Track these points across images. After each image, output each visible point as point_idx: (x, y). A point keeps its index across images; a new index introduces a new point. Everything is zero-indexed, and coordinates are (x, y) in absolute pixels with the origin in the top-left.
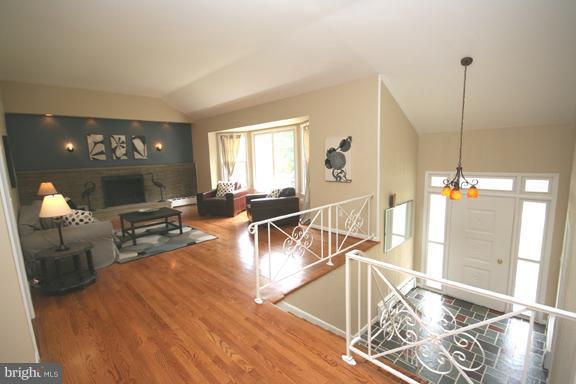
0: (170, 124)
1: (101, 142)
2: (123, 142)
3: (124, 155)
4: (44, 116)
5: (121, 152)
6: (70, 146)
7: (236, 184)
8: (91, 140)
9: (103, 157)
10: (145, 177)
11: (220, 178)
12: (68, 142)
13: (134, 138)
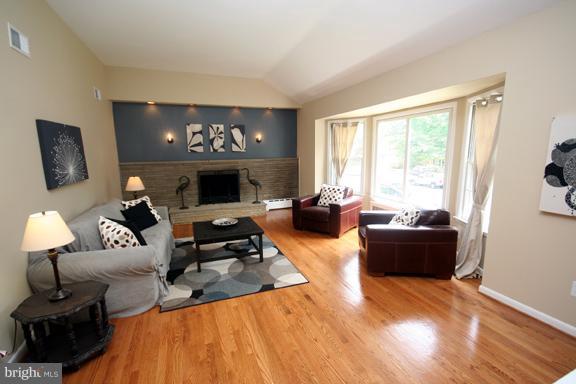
0: (273, 110)
1: (200, 132)
2: (221, 133)
3: (222, 147)
4: (146, 104)
5: (218, 144)
6: (170, 136)
7: (346, 190)
8: (190, 130)
9: (200, 149)
10: (241, 172)
11: (325, 181)
12: (167, 131)
13: (233, 128)
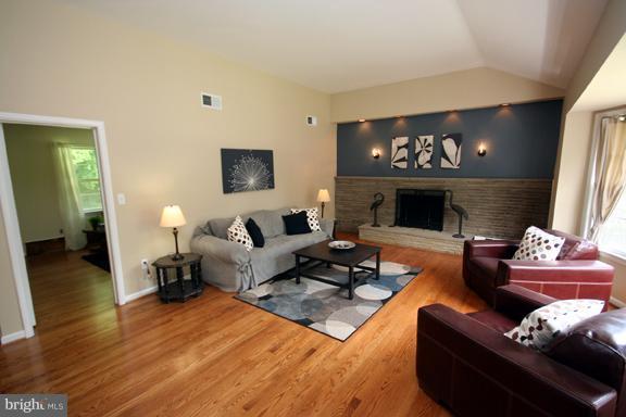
1: (406, 146)
2: (429, 145)
3: (429, 162)
5: (424, 159)
6: (376, 153)
8: (395, 144)
9: (403, 165)
12: (374, 147)
13: (445, 138)
